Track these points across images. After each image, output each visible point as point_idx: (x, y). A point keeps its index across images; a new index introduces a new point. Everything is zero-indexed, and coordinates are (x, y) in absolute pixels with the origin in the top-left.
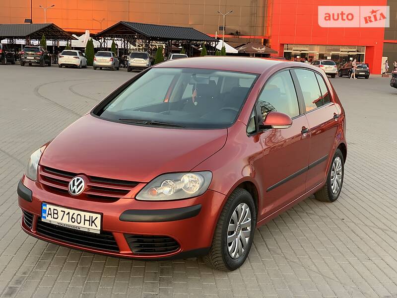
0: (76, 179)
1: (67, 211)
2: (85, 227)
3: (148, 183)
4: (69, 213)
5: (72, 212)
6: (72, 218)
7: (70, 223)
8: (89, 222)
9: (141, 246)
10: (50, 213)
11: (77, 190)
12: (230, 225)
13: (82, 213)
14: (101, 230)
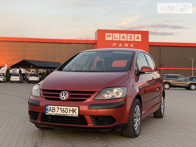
0: (63, 92)
1: (60, 107)
2: (70, 114)
3: (100, 92)
4: (61, 108)
5: (63, 107)
6: (63, 110)
7: (62, 113)
8: (72, 111)
9: (98, 122)
10: (50, 110)
11: (64, 98)
12: (135, 114)
13: (68, 108)
14: (79, 115)
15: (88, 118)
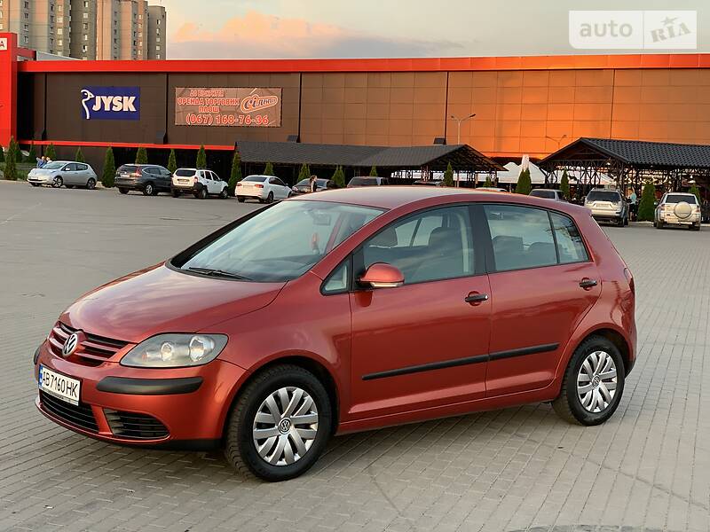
1: (55, 375)
2: (67, 396)
3: (138, 344)
4: (56, 378)
6: (58, 384)
7: (55, 391)
8: (70, 390)
9: (124, 427)
10: (44, 378)
12: (260, 413)
13: (66, 379)
14: (80, 402)
15: (99, 411)
